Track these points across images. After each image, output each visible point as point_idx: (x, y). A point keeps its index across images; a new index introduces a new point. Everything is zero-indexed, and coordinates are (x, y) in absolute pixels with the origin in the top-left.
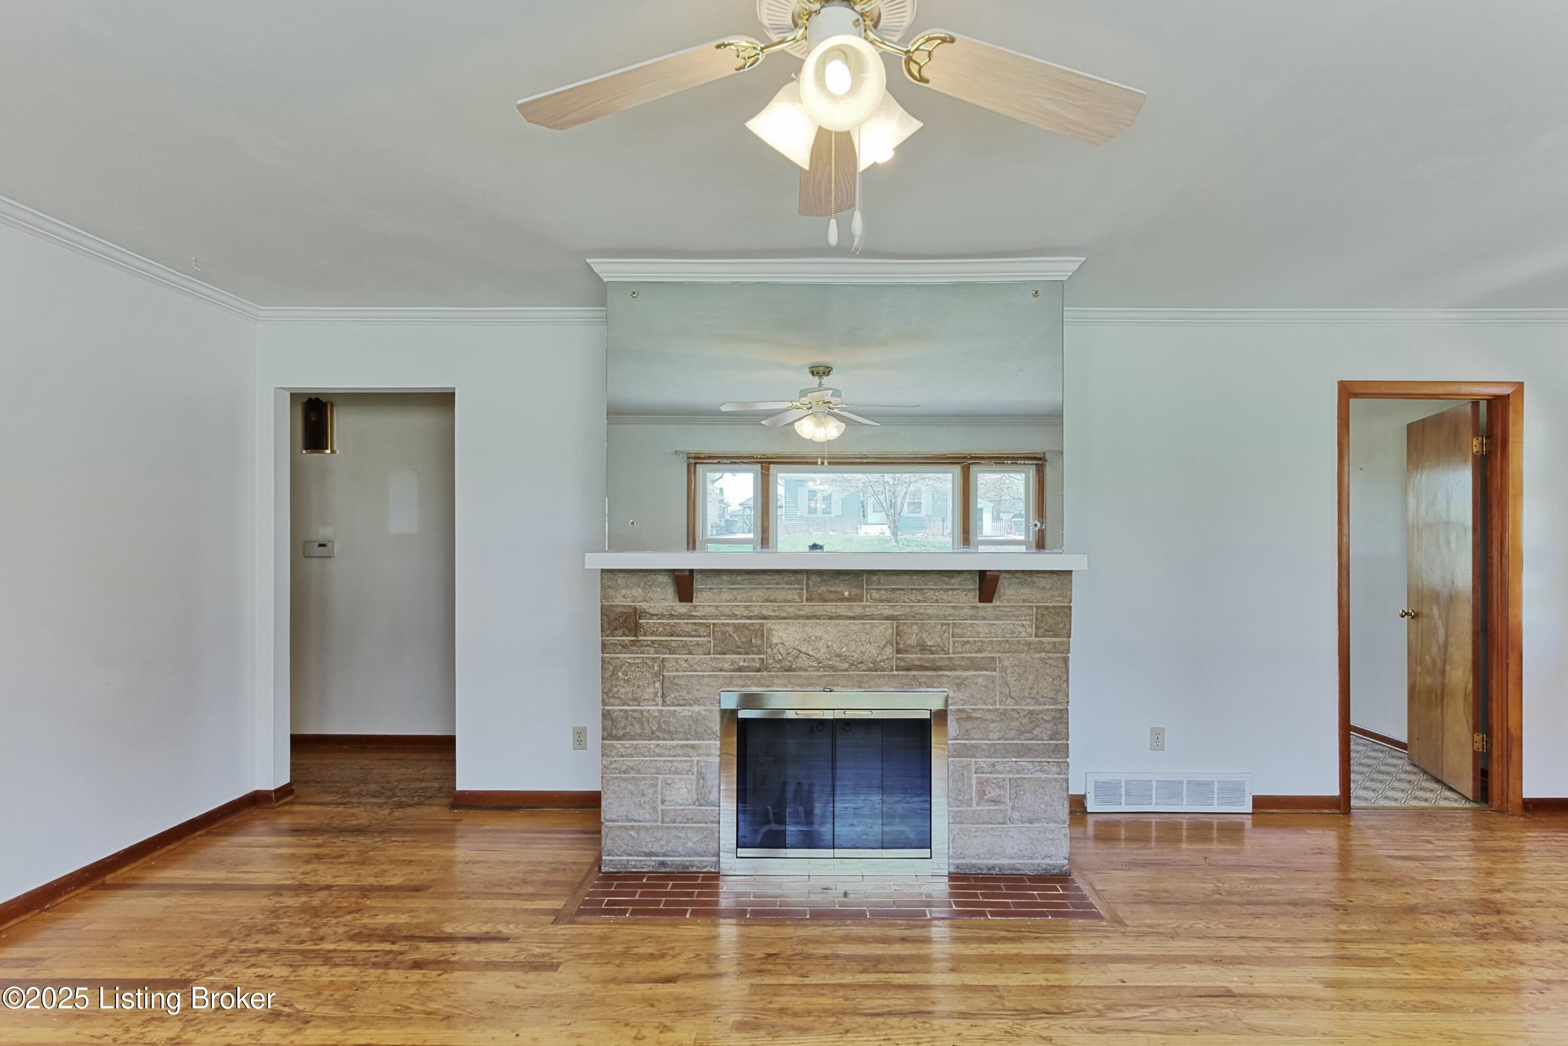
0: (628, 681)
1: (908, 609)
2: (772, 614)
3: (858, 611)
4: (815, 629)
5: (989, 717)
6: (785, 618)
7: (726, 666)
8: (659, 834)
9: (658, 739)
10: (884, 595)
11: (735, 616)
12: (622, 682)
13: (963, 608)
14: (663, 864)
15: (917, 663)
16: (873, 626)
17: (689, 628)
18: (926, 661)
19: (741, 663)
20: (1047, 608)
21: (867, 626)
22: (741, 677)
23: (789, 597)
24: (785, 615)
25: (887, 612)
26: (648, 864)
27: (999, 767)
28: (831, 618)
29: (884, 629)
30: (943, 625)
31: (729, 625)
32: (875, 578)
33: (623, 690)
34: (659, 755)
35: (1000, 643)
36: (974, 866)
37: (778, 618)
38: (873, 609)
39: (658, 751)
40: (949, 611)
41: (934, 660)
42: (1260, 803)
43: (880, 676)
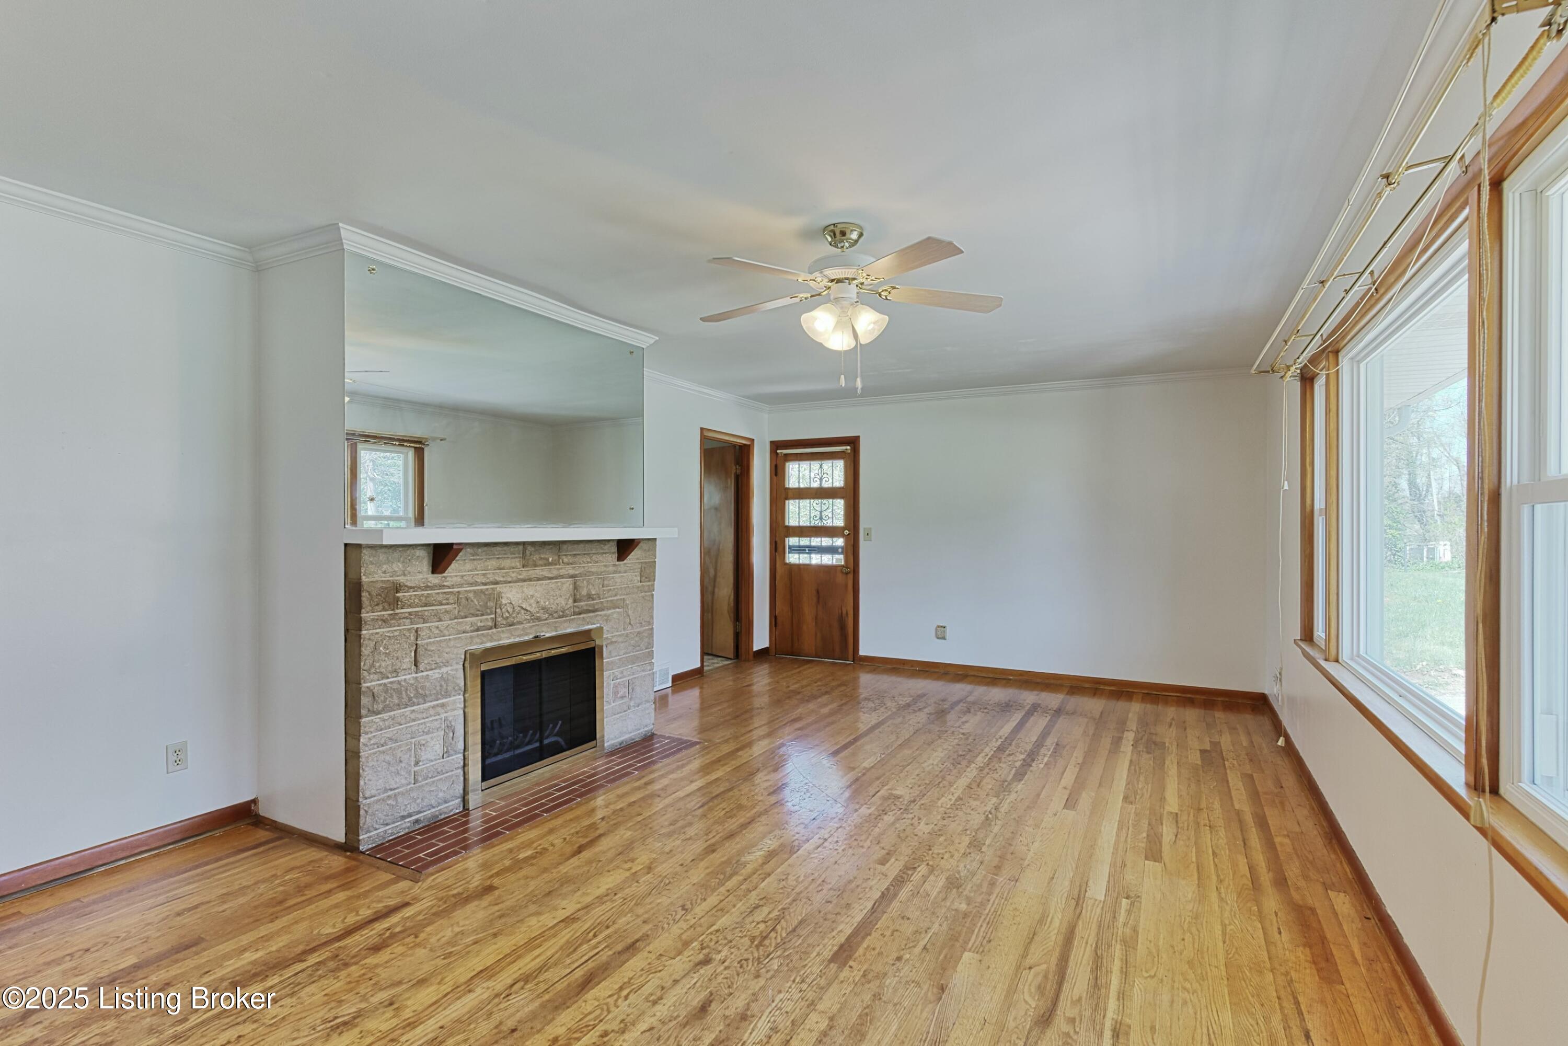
0: (387, 655)
1: (583, 569)
2: (502, 579)
3: (555, 573)
4: (530, 589)
5: (620, 639)
6: (510, 582)
7: (468, 628)
8: (414, 794)
9: (414, 704)
10: (571, 559)
11: (476, 584)
12: (383, 657)
13: (609, 566)
14: (417, 821)
15: (585, 608)
16: (563, 584)
17: (440, 598)
18: (590, 605)
19: (479, 624)
20: (646, 563)
21: (559, 584)
22: (478, 635)
23: (513, 565)
24: (510, 579)
25: (572, 572)
26: (403, 827)
27: (625, 673)
28: (539, 579)
29: (568, 584)
30: (599, 578)
31: (469, 591)
32: (565, 547)
33: (383, 664)
34: (414, 720)
35: (625, 588)
36: (613, 745)
37: (506, 582)
38: (563, 570)
39: (413, 716)
40: (603, 569)
41: (594, 605)
42: (676, 678)
43: (565, 621)
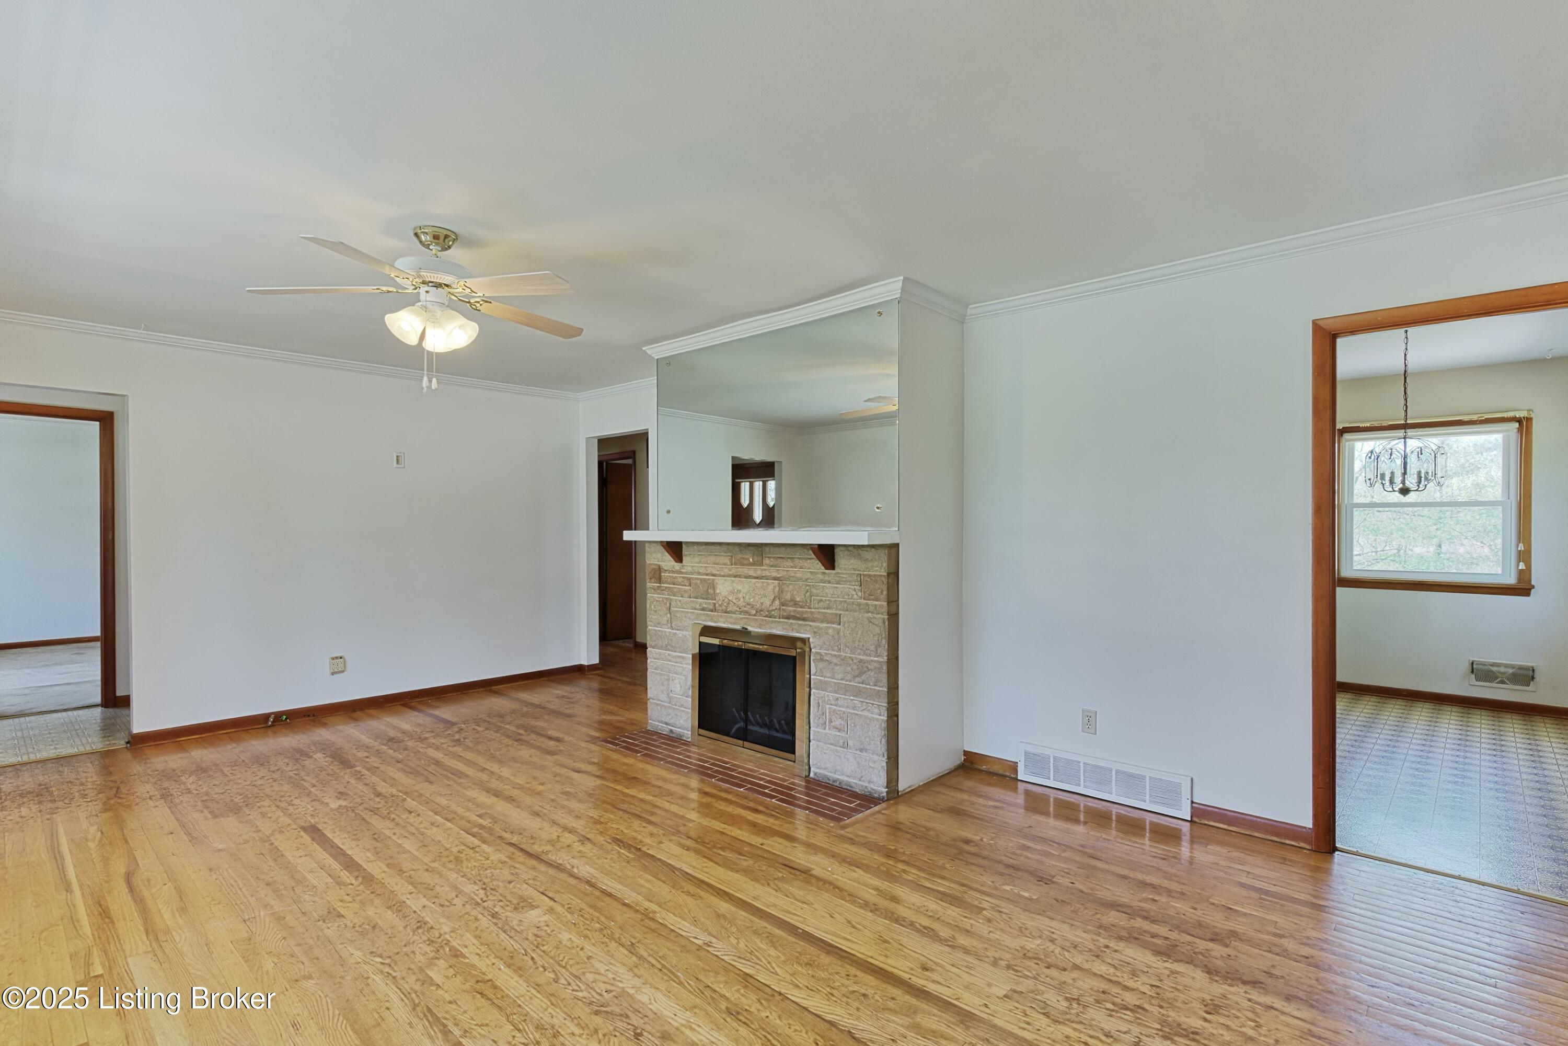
0: (656, 611)
1: (785, 573)
2: (718, 573)
3: (759, 573)
4: (736, 585)
5: (835, 661)
6: (724, 576)
7: (698, 606)
8: (670, 711)
9: (669, 650)
10: (773, 562)
11: (699, 573)
12: (653, 612)
13: (817, 573)
14: (671, 731)
15: (792, 614)
16: (768, 584)
17: (680, 580)
18: (798, 612)
19: (704, 606)
20: (870, 576)
21: (765, 584)
22: (704, 614)
23: (725, 562)
24: (723, 574)
25: (774, 574)
26: (665, 729)
27: (841, 702)
28: (746, 577)
29: (773, 587)
30: (807, 585)
31: (697, 579)
32: (767, 549)
33: (654, 617)
34: (670, 661)
35: (841, 602)
36: (826, 776)
37: (720, 576)
38: (767, 572)
39: (669, 658)
40: (809, 575)
41: (803, 612)
42: (1200, 814)
43: (772, 622)
